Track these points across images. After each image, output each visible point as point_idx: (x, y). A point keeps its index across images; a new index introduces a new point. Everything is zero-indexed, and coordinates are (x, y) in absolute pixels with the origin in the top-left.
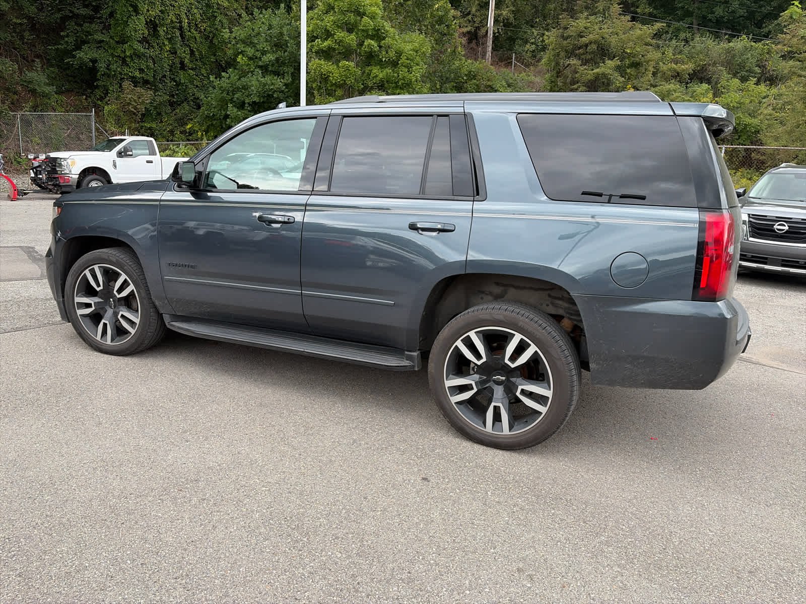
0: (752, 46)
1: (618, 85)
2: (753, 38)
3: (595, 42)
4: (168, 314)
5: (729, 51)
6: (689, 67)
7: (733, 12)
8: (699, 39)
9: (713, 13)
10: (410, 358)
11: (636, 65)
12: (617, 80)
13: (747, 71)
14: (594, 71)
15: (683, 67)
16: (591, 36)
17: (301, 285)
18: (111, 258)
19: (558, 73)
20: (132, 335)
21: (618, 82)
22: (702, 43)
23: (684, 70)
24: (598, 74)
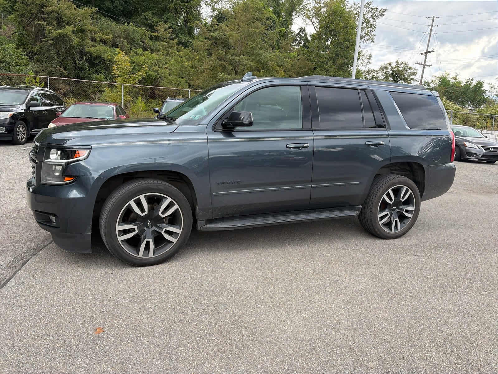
0: (136, 30)
1: (76, 43)
2: (136, 25)
3: (56, 12)
4: (204, 220)
5: (126, 30)
6: (110, 37)
7: (116, 6)
8: (103, 19)
9: (104, 4)
10: (358, 209)
11: (83, 31)
12: (75, 39)
13: (137, 44)
14: (58, 31)
15: (107, 37)
16: (53, 8)
17: (311, 182)
18: (159, 186)
19: (24, 28)
20: (174, 244)
21: (76, 41)
22: (107, 23)
23: (108, 39)
24: (61, 33)
